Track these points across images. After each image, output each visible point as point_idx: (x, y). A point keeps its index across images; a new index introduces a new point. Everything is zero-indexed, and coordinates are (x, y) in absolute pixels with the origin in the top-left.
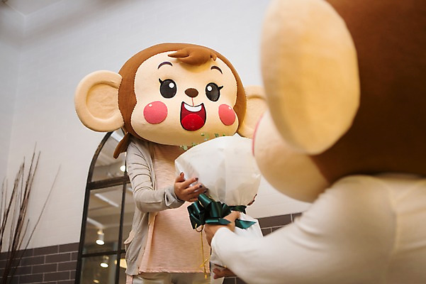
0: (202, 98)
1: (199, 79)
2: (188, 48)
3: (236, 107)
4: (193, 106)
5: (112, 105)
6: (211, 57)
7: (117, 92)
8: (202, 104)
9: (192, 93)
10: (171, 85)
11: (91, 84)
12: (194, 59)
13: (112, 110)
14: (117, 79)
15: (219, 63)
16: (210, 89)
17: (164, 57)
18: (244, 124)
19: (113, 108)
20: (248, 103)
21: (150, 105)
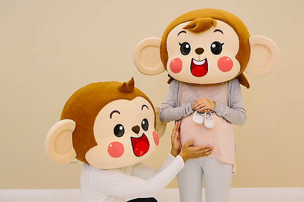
0: (207, 53)
4: (199, 61)
7: (159, 50)
8: (206, 59)
9: (200, 51)
16: (214, 46)
21: (173, 61)
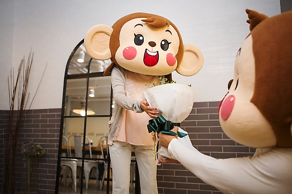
0: (158, 48)
1: (158, 36)
2: (154, 17)
3: (177, 56)
4: (152, 52)
5: (105, 45)
6: (167, 24)
7: (109, 38)
8: (158, 52)
9: (152, 44)
10: (141, 38)
11: (95, 32)
12: (156, 24)
13: (105, 48)
14: (110, 31)
15: (171, 28)
16: (163, 43)
17: (139, 21)
18: (181, 66)
19: (106, 47)
20: (184, 54)
21: (127, 48)
